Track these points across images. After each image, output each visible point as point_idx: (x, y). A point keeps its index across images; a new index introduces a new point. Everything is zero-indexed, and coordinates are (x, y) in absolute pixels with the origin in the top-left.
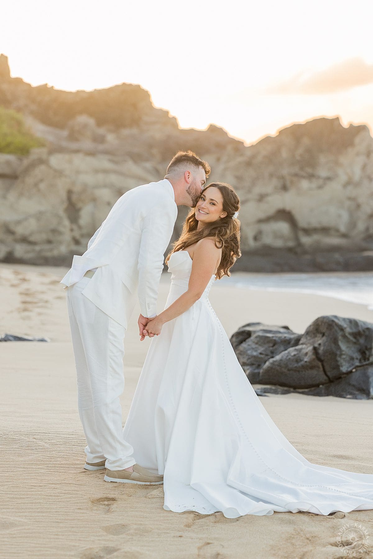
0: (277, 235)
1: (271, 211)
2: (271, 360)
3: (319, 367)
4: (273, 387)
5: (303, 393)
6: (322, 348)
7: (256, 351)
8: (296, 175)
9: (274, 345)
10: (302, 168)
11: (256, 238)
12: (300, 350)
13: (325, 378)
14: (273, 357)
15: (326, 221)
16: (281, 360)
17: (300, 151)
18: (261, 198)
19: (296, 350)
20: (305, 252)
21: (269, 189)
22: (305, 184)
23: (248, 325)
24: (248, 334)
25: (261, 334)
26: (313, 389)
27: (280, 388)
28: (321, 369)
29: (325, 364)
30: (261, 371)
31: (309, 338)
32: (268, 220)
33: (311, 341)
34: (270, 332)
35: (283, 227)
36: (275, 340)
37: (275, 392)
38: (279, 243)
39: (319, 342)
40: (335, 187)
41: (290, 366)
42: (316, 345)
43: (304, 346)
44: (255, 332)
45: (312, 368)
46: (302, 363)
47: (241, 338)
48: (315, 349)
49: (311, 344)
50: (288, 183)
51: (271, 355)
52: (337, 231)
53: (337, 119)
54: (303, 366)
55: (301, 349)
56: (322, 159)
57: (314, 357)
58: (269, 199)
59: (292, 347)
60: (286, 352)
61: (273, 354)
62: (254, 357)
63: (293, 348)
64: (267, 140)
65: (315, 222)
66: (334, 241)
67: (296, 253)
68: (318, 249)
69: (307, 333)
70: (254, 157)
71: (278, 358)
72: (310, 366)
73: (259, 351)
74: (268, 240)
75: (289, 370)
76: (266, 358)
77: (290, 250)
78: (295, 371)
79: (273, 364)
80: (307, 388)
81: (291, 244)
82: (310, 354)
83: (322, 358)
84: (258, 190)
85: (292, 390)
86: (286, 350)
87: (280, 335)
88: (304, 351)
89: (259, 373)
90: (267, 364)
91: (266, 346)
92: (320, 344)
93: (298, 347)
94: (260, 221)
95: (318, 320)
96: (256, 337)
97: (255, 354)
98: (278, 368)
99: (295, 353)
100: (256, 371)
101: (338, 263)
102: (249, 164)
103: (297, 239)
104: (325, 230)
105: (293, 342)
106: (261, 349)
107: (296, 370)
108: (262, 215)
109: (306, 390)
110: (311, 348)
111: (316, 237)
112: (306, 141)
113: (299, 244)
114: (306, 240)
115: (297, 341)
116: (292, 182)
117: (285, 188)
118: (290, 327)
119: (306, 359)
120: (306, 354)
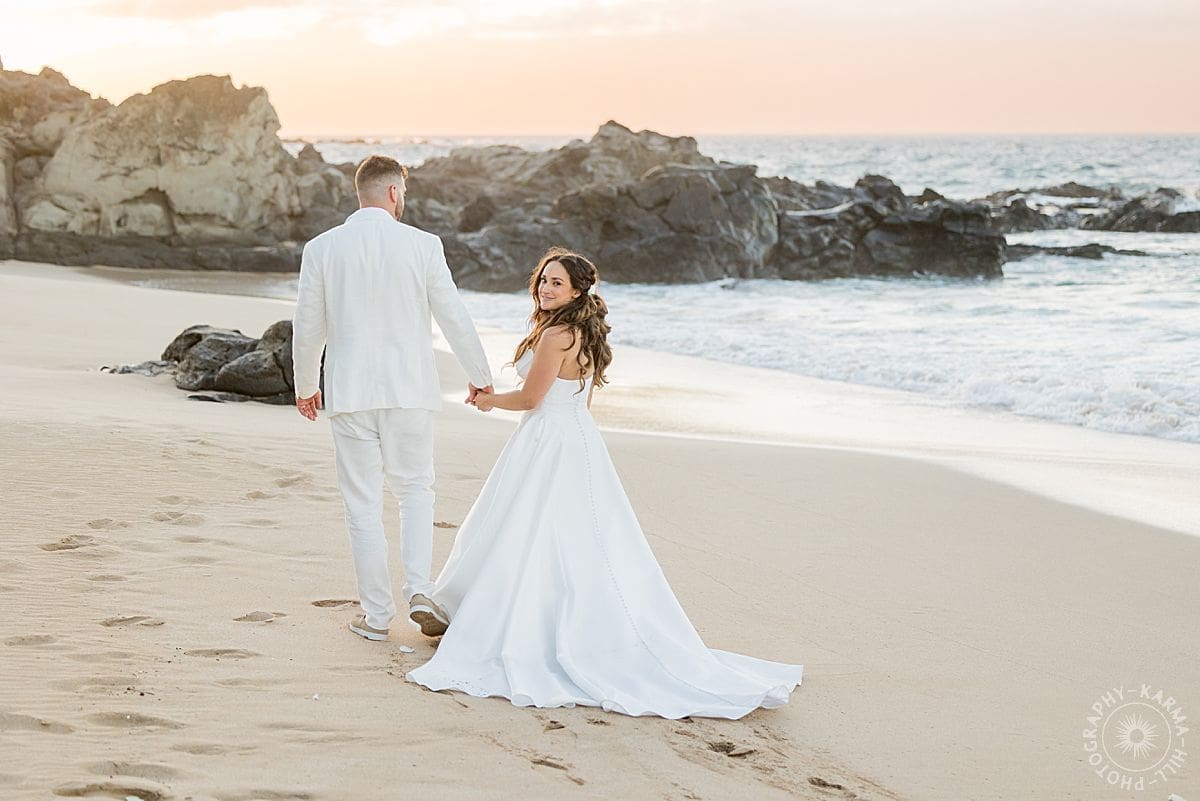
0: (146, 221)
1: (141, 190)
2: (227, 366)
3: (279, 375)
4: (229, 394)
5: (262, 401)
6: (282, 354)
7: (209, 355)
8: (173, 145)
9: (228, 350)
10: (181, 138)
11: (118, 223)
12: (258, 356)
13: (286, 385)
14: (227, 363)
15: (209, 206)
16: (238, 366)
17: (180, 115)
18: (128, 172)
19: (254, 355)
20: (183, 245)
21: (139, 162)
22: (184, 157)
23: (195, 327)
24: (199, 337)
25: (213, 337)
26: (272, 397)
27: (236, 396)
28: (282, 376)
29: (285, 371)
30: (216, 376)
31: (267, 343)
32: (136, 200)
33: (270, 347)
34: (223, 335)
35: (156, 211)
36: (229, 345)
37: (233, 400)
38: (149, 231)
39: (280, 347)
40: (223, 163)
41: (248, 373)
42: (276, 351)
43: (262, 352)
44: (206, 335)
45: (273, 374)
46: (261, 369)
47: (189, 341)
48: (274, 354)
49: (271, 350)
50: (163, 155)
51: (225, 360)
52: (224, 219)
53: (229, 77)
54: (262, 373)
55: (260, 354)
56: (207, 128)
57: (274, 363)
58: (138, 173)
59: (249, 352)
60: (243, 357)
61: (227, 360)
62: (208, 361)
63: (251, 353)
64: (136, 98)
65: (195, 208)
66: (220, 231)
67: (170, 245)
68: (197, 241)
69: (265, 338)
70: (119, 119)
71: (234, 363)
72: (270, 373)
73: (213, 356)
74: (134, 226)
75: (246, 376)
76: (221, 363)
77: (163, 240)
78: (254, 378)
79: (229, 369)
80: (264, 396)
81: (164, 232)
82: (270, 360)
83: (283, 365)
84: (123, 162)
85: (249, 397)
86: (242, 355)
87: (232, 339)
88: (263, 357)
89: (213, 379)
90: (223, 369)
91: (220, 350)
92: (280, 350)
93: (255, 353)
94: (125, 201)
95: (278, 324)
96: (208, 341)
97: (208, 358)
98: (235, 374)
99: (253, 358)
100: (211, 376)
101: (224, 260)
102: (113, 128)
103: (172, 226)
104: (208, 217)
105: (248, 347)
106: (214, 354)
107: (253, 376)
108: (129, 195)
109: (265, 398)
110: (271, 354)
111: (196, 225)
112: (187, 103)
113: (175, 234)
114: (183, 228)
115: (254, 346)
116: (168, 155)
117: (158, 161)
118: (242, 332)
119: (265, 366)
120: (266, 360)
